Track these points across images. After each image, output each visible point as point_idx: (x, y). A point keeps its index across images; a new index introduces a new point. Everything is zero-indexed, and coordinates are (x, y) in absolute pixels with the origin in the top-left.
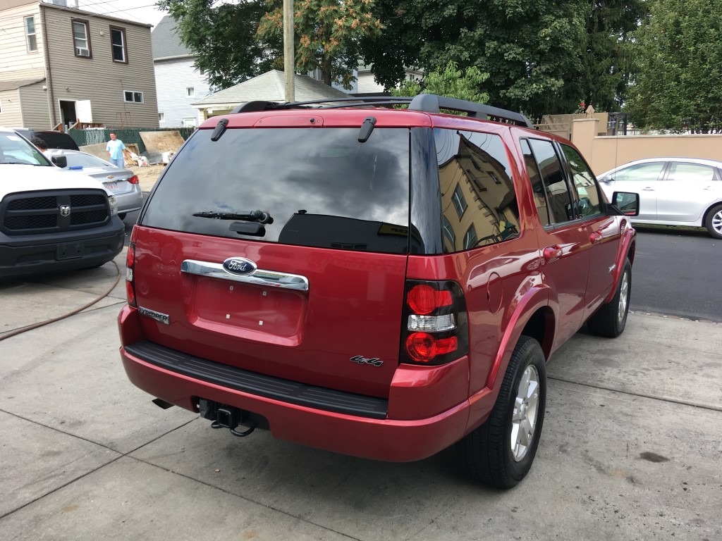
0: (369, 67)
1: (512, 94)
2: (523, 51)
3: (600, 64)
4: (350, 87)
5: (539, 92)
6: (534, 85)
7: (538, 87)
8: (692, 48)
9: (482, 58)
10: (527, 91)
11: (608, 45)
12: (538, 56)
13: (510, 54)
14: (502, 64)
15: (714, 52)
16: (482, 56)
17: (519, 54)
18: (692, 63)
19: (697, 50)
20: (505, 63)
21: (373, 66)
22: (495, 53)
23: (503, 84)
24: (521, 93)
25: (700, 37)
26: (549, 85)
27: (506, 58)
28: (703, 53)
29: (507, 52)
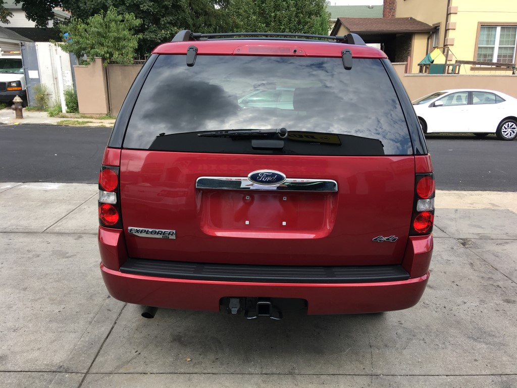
0: (20, 5)
1: (147, 36)
2: (153, 5)
3: (198, 20)
4: (7, 21)
5: (167, 36)
6: (163, 31)
7: (166, 33)
8: (273, 14)
9: (123, 6)
10: (159, 35)
11: (202, 6)
12: (164, 9)
13: (144, 6)
14: (138, 13)
15: (286, 17)
16: (122, 5)
17: (150, 7)
18: (273, 24)
19: (276, 15)
20: (140, 12)
21: (23, 5)
22: (132, 4)
23: (140, 28)
24: (154, 36)
25: (277, 7)
26: (173, 32)
27: (142, 9)
28: (279, 18)
29: (142, 4)
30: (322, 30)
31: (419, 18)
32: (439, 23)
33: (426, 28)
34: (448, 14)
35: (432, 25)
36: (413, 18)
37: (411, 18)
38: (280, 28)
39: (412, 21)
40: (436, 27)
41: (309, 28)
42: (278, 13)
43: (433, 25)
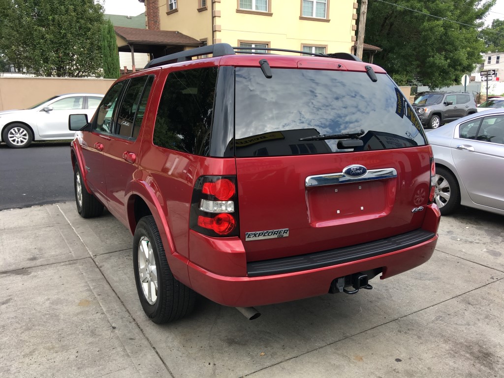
8: (50, 18)
18: (53, 28)
19: (53, 18)
25: (54, 11)
30: (111, 37)
31: (185, 33)
32: (206, 39)
33: (195, 42)
34: (214, 31)
35: (199, 40)
36: (180, 32)
37: (178, 32)
38: (60, 33)
39: (179, 34)
40: (203, 42)
41: (93, 34)
42: (56, 16)
43: (201, 40)
